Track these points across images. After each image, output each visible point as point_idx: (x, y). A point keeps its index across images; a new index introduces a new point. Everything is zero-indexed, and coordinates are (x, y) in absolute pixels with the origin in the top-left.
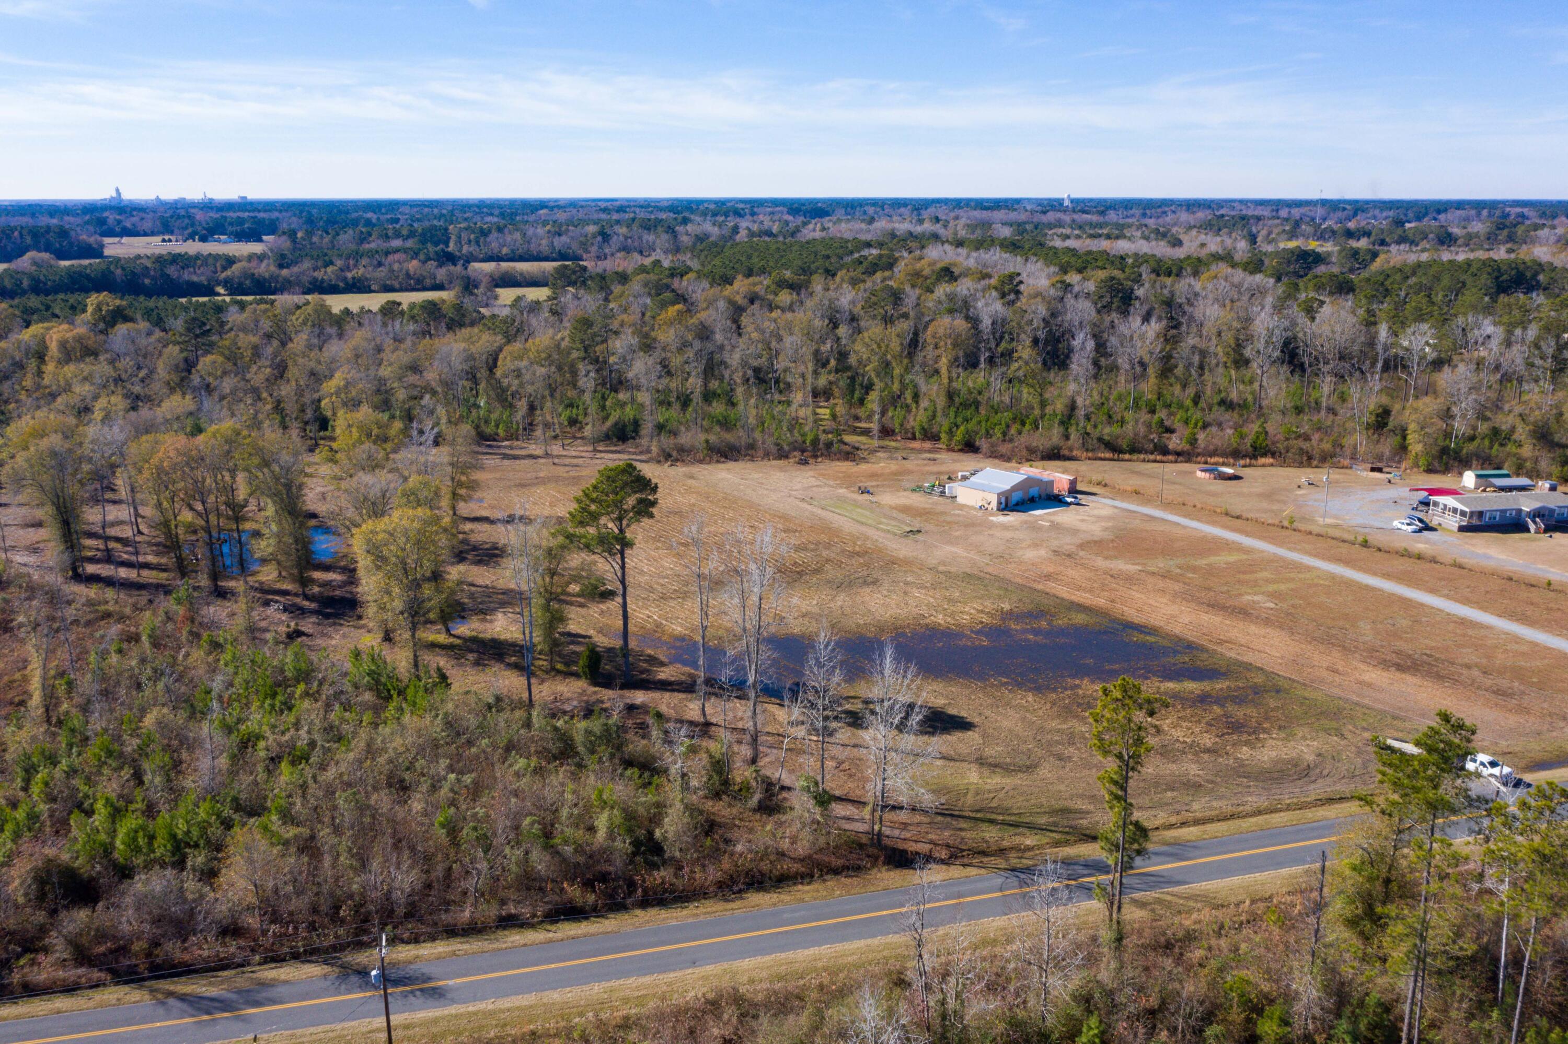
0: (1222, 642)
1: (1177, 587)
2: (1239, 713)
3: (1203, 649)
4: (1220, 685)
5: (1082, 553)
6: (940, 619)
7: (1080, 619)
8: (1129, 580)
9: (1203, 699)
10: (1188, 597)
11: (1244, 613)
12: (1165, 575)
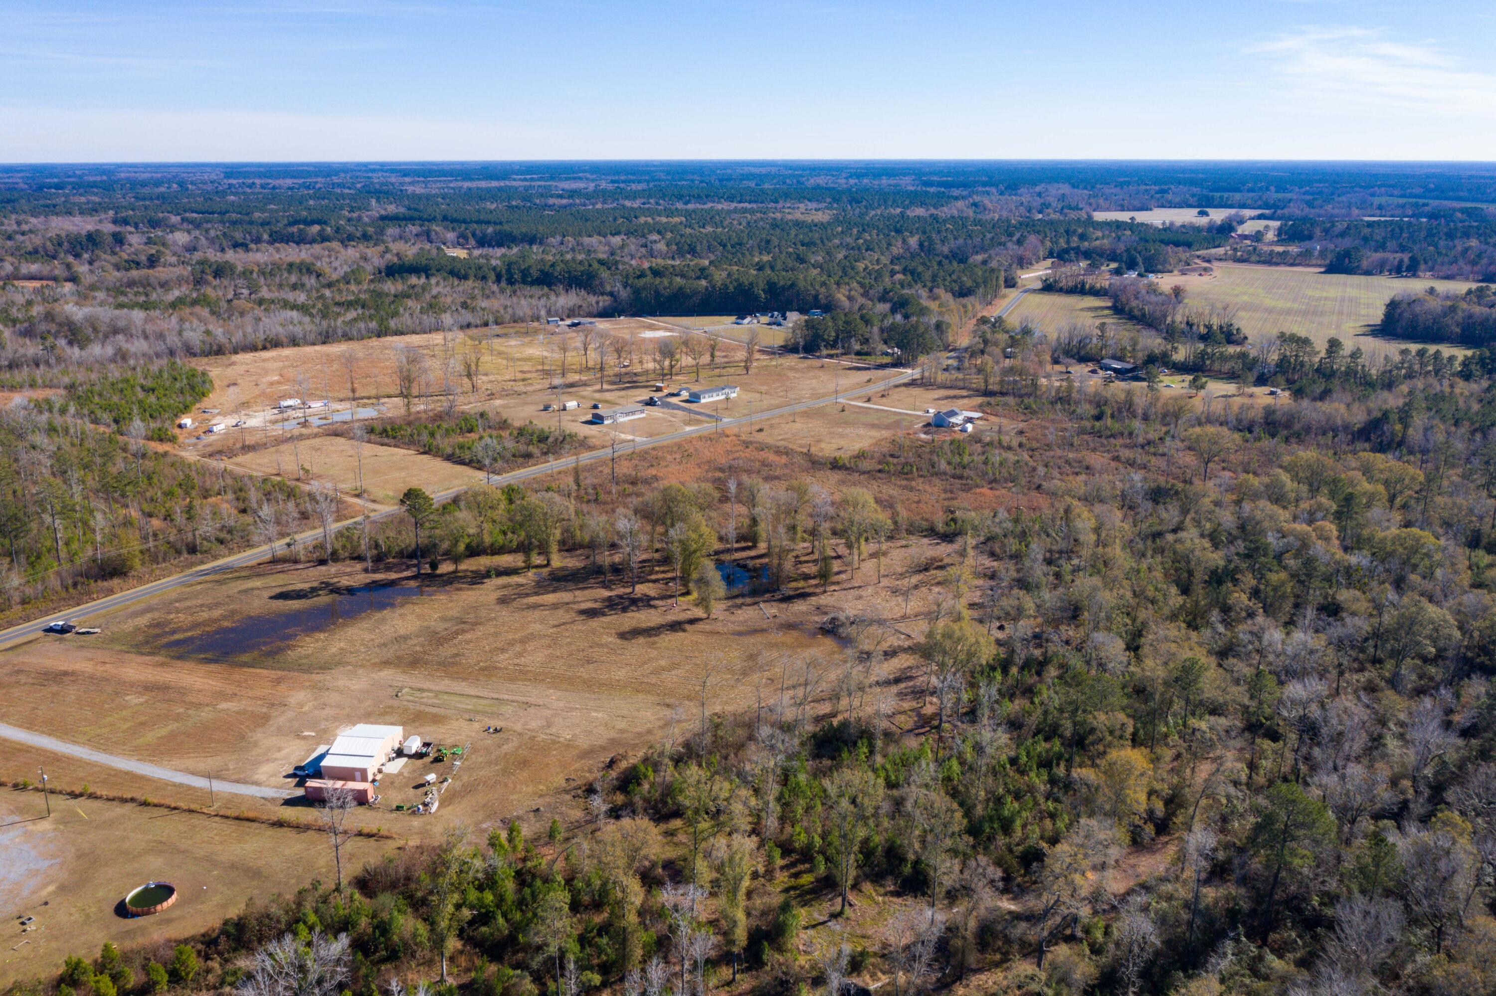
0: (162, 665)
1: (190, 698)
2: (158, 631)
3: (173, 658)
4: (165, 640)
5: (264, 710)
6: (322, 636)
7: (245, 658)
8: (222, 696)
9: (174, 632)
10: (183, 692)
11: (148, 688)
12: (199, 706)
